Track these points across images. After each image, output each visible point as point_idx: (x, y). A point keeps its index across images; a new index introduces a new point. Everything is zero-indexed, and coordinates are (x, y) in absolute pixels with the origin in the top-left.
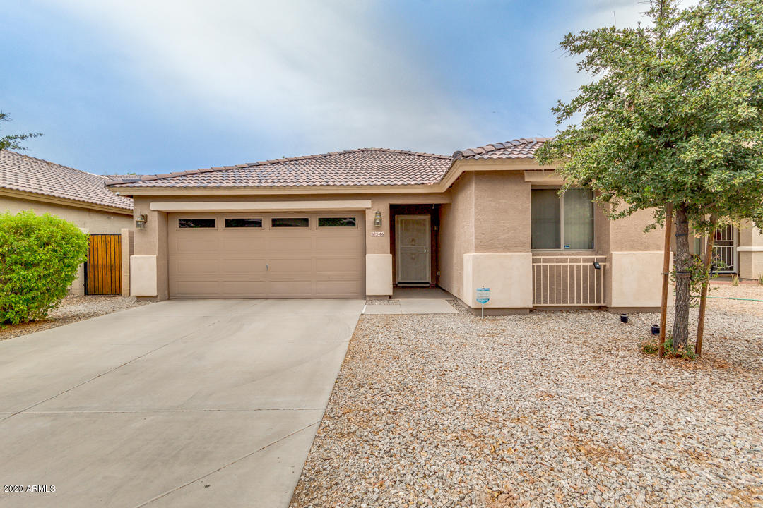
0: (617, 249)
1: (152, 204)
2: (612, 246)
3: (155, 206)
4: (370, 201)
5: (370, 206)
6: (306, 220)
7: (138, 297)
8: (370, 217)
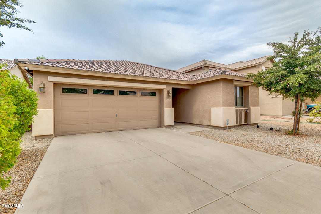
0: (251, 106)
1: (49, 77)
2: (250, 105)
3: (51, 79)
4: (166, 86)
5: (166, 88)
6: (135, 93)
7: (36, 136)
8: (165, 93)
